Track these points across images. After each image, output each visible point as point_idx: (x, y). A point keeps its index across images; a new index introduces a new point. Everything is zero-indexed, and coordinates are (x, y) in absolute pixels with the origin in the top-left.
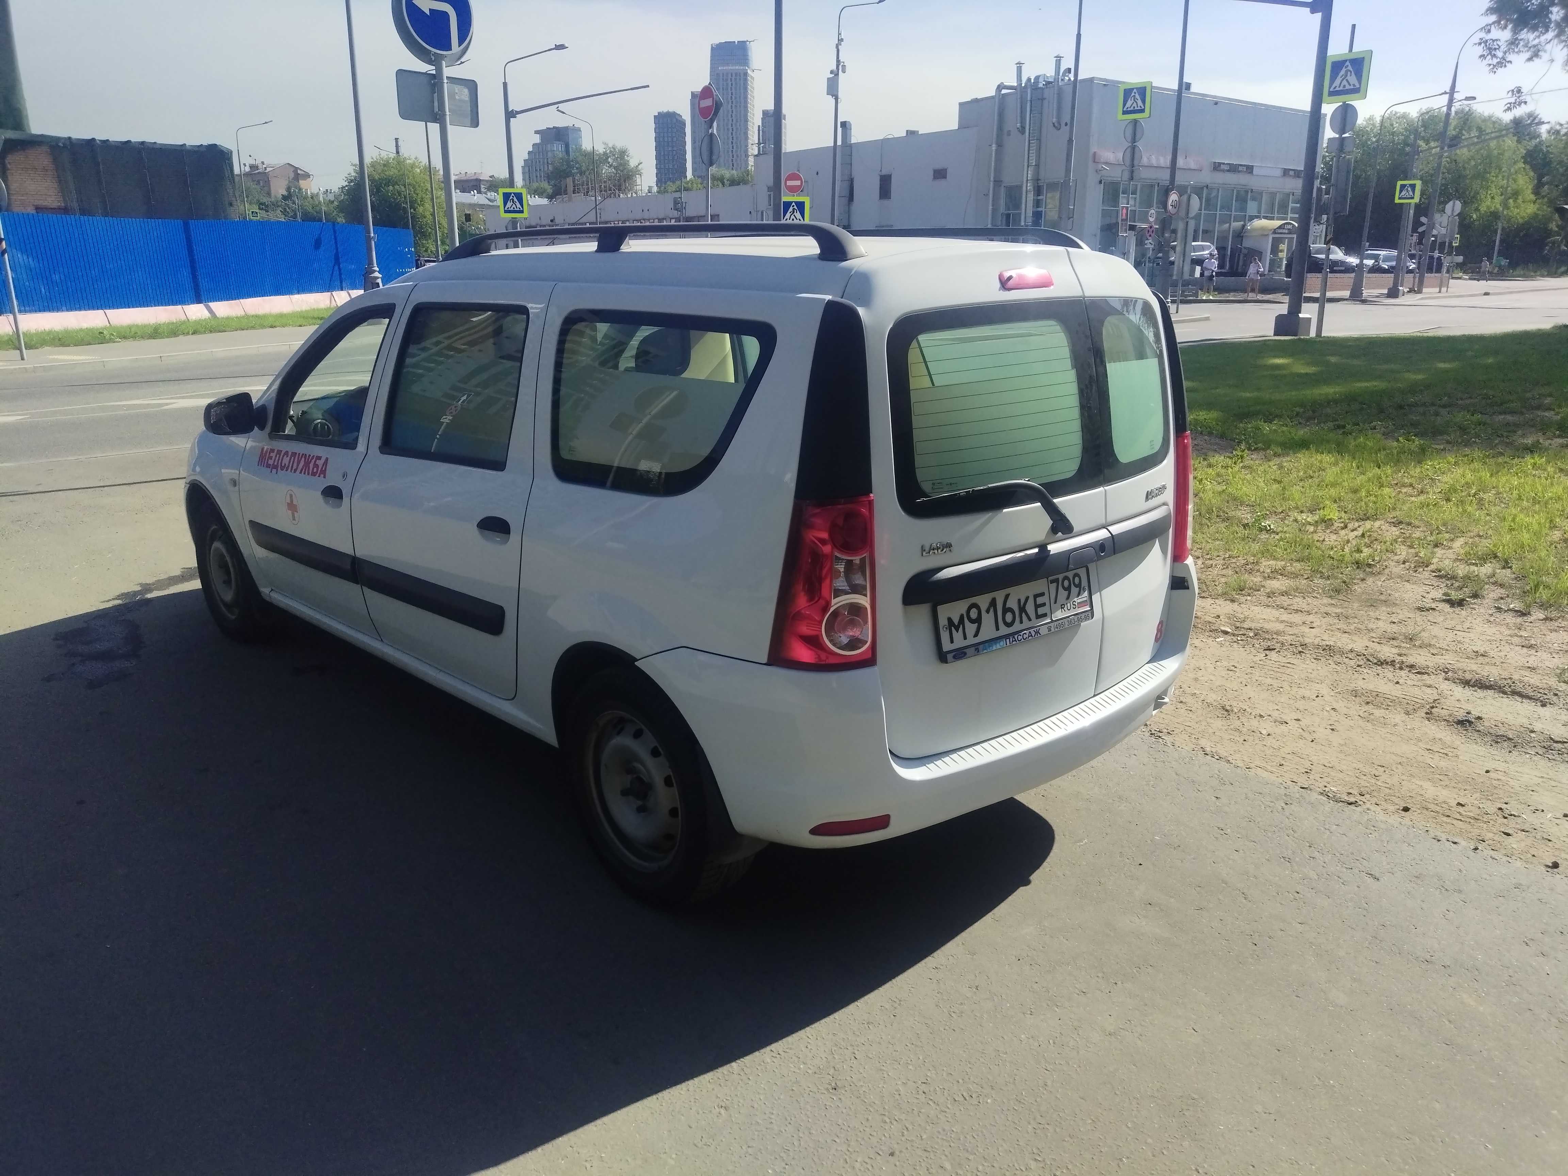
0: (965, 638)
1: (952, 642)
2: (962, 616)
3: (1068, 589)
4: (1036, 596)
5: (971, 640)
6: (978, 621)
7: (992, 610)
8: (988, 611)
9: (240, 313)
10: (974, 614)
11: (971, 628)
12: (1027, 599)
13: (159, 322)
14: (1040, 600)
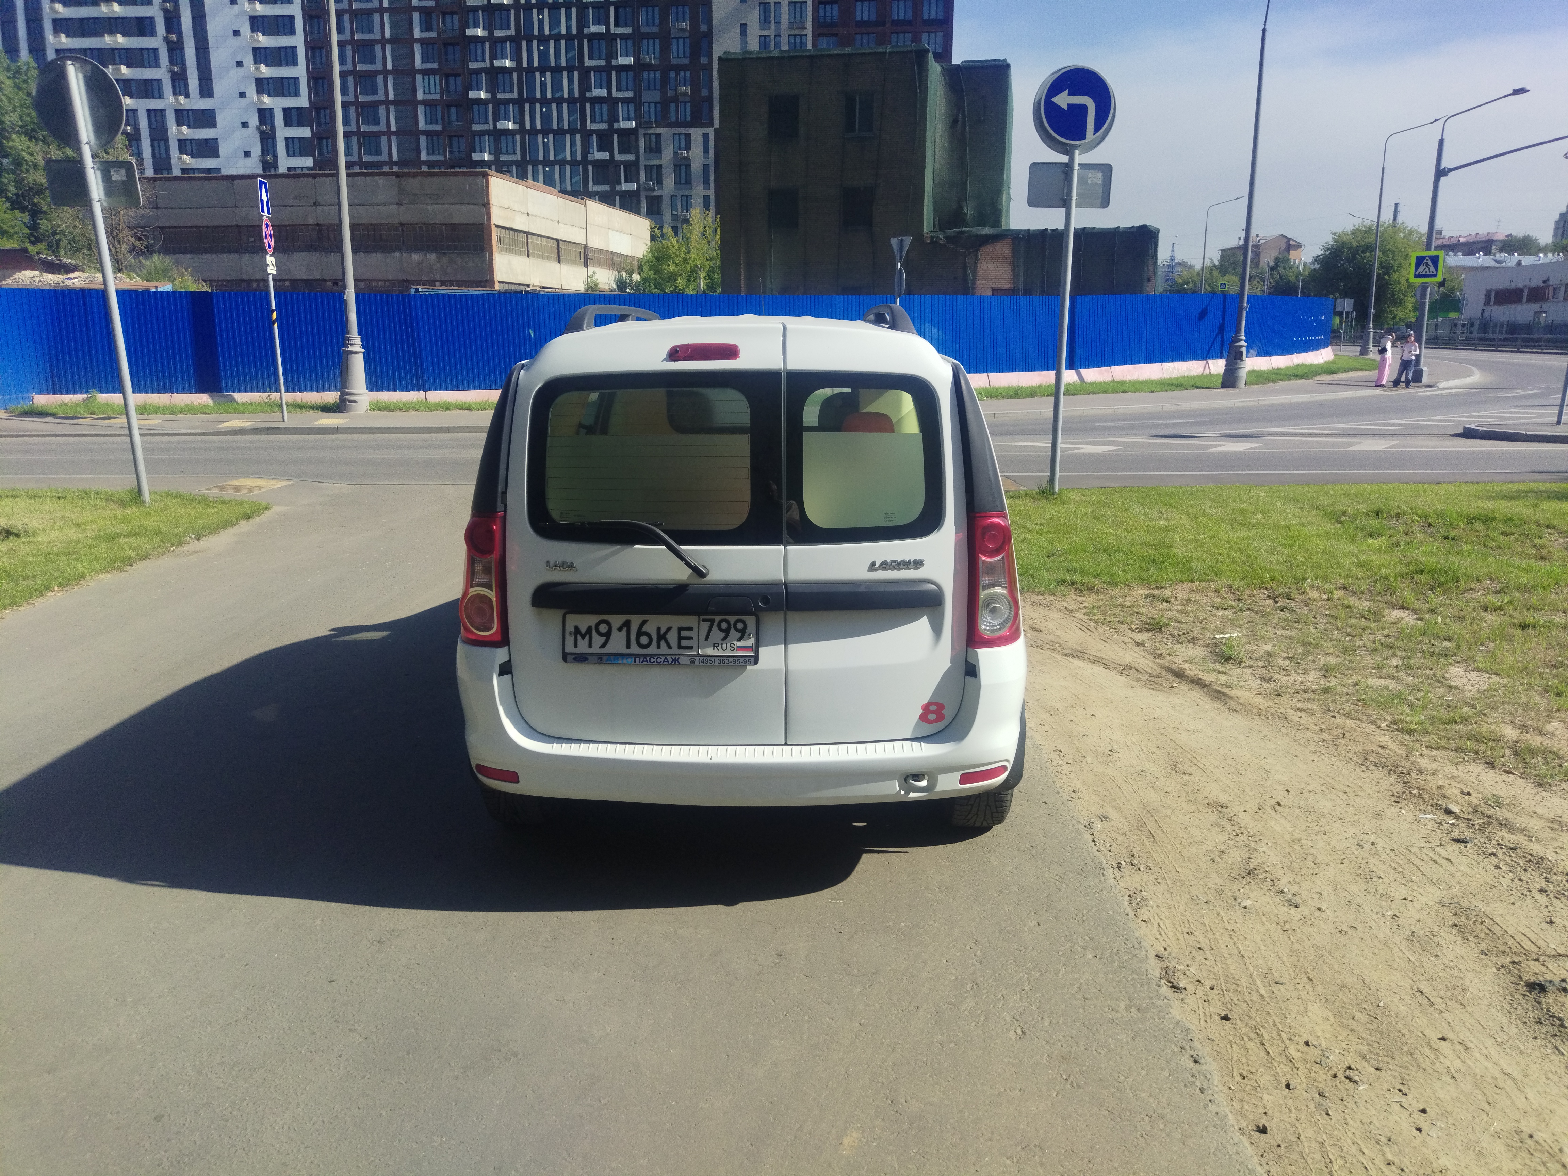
0: (590, 646)
1: (576, 646)
2: (589, 629)
3: (727, 631)
4: (680, 629)
5: (596, 649)
6: (608, 635)
7: (625, 630)
8: (620, 629)
9: (1108, 379)
10: (603, 628)
11: (598, 640)
12: (669, 629)
13: (1020, 385)
14: (684, 633)
